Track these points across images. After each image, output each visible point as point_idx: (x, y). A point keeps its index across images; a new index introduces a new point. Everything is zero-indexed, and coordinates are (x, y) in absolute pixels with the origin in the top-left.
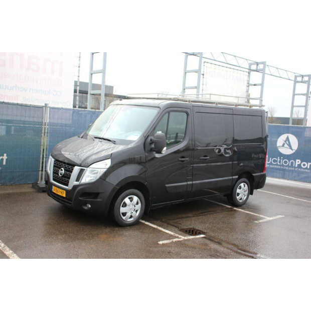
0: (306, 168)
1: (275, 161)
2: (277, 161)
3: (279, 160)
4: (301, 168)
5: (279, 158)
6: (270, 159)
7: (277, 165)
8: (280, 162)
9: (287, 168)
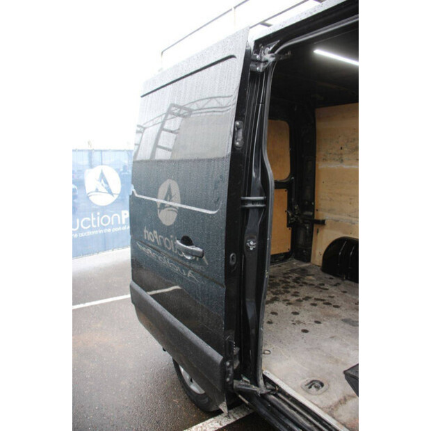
1: (86, 223)
2: (90, 223)
3: (93, 219)
5: (92, 215)
6: (78, 221)
7: (91, 229)
8: (96, 222)
9: (109, 230)
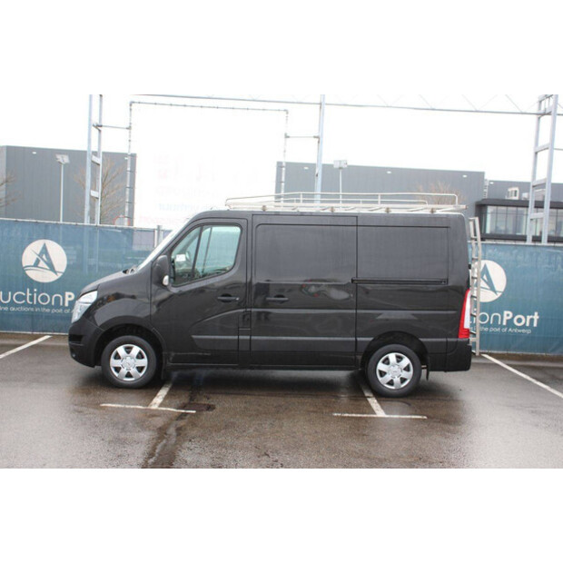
0: (524, 327)
4: (515, 327)
